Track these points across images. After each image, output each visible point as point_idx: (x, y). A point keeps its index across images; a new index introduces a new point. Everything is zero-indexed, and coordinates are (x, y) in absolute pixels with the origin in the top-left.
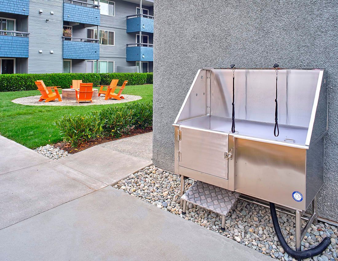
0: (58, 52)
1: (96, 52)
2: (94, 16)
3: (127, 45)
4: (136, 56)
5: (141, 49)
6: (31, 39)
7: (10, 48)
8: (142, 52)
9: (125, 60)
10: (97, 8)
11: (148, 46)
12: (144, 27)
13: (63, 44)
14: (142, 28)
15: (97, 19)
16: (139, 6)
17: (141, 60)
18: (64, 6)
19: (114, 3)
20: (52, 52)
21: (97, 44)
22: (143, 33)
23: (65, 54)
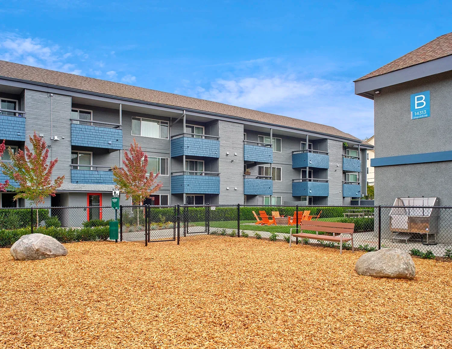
0: (240, 189)
1: (270, 188)
2: (268, 155)
3: (293, 180)
4: (303, 191)
5: (308, 184)
6: (222, 178)
7: (207, 187)
8: (309, 187)
9: (291, 196)
10: (269, 146)
11: (312, 181)
12: (311, 162)
13: (244, 182)
14: (309, 163)
15: (270, 157)
16: (305, 140)
17: (308, 195)
18: (244, 147)
19: (280, 140)
20: (236, 189)
21: (271, 181)
22: (310, 168)
23: (246, 190)
